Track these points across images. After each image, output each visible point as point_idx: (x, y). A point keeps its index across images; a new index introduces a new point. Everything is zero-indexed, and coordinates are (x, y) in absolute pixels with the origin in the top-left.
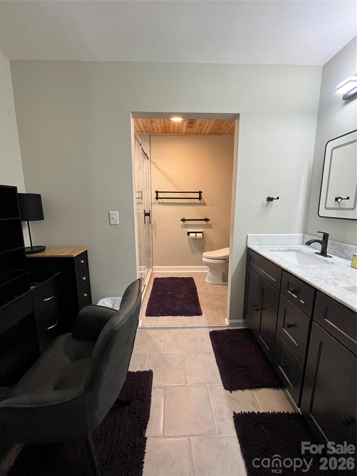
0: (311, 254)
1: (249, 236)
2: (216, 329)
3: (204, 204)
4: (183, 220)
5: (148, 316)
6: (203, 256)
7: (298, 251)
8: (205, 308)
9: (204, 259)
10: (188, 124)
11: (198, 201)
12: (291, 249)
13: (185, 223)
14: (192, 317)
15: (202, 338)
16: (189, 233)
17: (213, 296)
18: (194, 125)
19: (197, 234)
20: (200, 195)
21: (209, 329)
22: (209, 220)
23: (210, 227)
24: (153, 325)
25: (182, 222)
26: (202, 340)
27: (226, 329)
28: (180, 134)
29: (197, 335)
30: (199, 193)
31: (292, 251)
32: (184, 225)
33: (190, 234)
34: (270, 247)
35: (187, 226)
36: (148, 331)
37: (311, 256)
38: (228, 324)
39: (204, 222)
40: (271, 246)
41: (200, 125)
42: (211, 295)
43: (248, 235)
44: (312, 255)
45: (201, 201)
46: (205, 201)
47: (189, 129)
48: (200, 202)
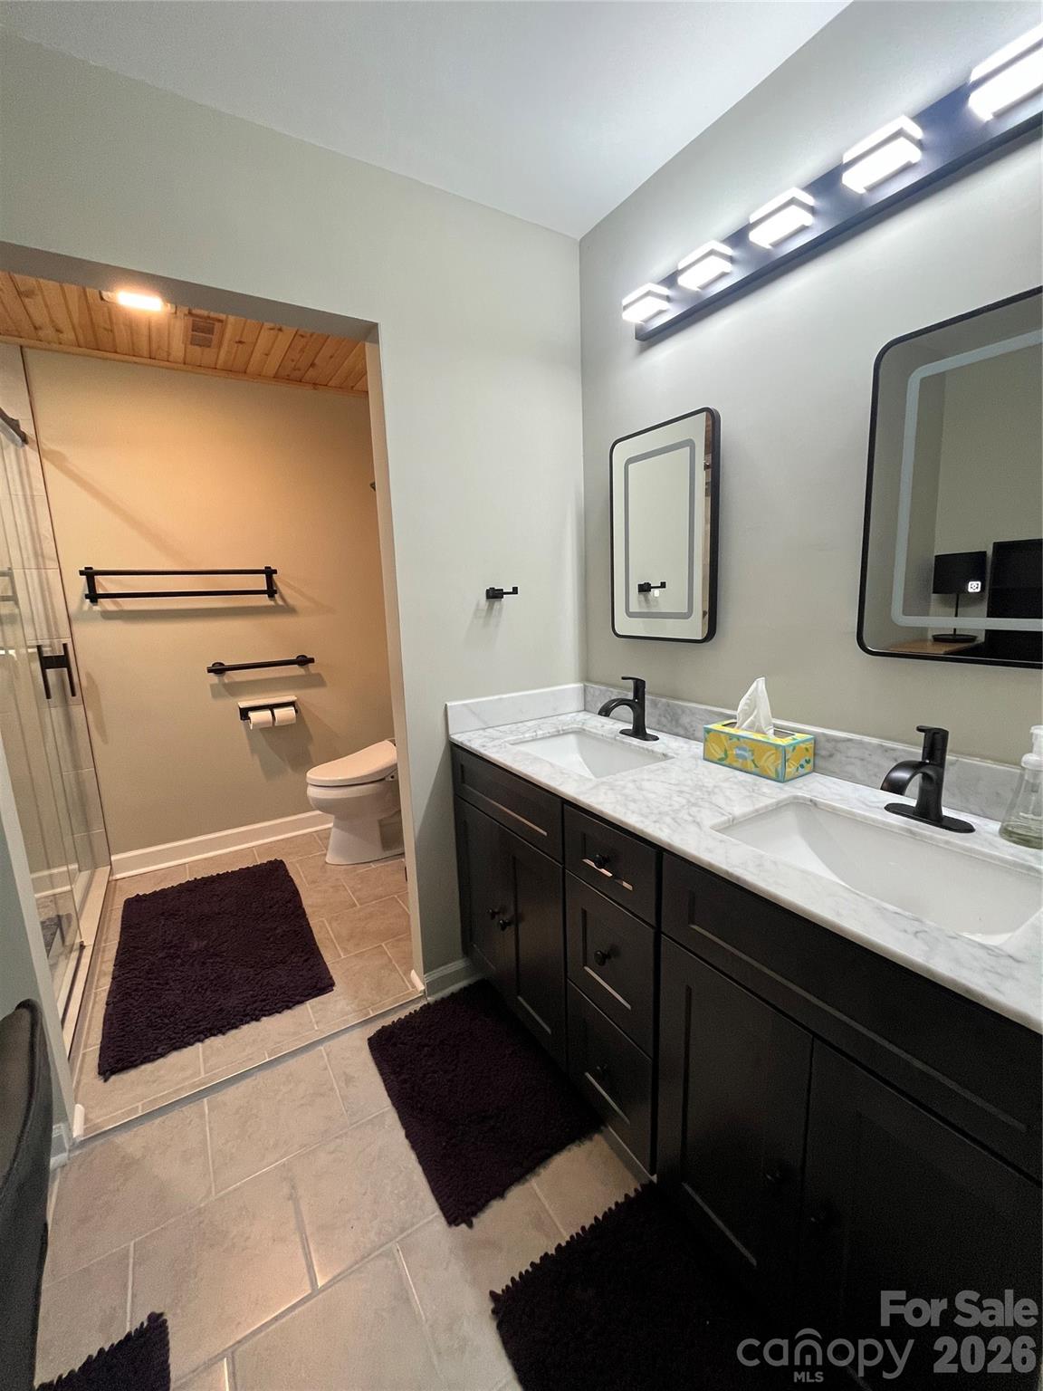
0: (613, 736)
1: (451, 706)
2: (387, 1021)
3: (288, 610)
4: (219, 669)
5: (113, 1073)
6: (308, 781)
7: (580, 732)
8: (340, 956)
9: (312, 792)
10: (190, 333)
11: (264, 600)
12: (563, 730)
13: (226, 681)
14: (299, 1010)
15: (345, 1073)
16: (244, 713)
17: (358, 906)
18: (215, 338)
19: (276, 711)
20: (270, 581)
21: (365, 1027)
22: (312, 660)
23: (318, 681)
24: (140, 1104)
25: (214, 678)
26: (349, 1080)
27: (418, 1006)
28: (162, 363)
29: (326, 1069)
30: (264, 575)
31: (566, 733)
32: (225, 685)
33: (252, 715)
34: (512, 732)
35: (234, 690)
36: (119, 1139)
37: (613, 741)
38: (421, 987)
39: (296, 670)
40: (514, 727)
41: (240, 342)
42: (355, 906)
43: (449, 704)
44: (615, 739)
45: (275, 600)
46: (290, 601)
47: (198, 348)
48: (272, 603)
